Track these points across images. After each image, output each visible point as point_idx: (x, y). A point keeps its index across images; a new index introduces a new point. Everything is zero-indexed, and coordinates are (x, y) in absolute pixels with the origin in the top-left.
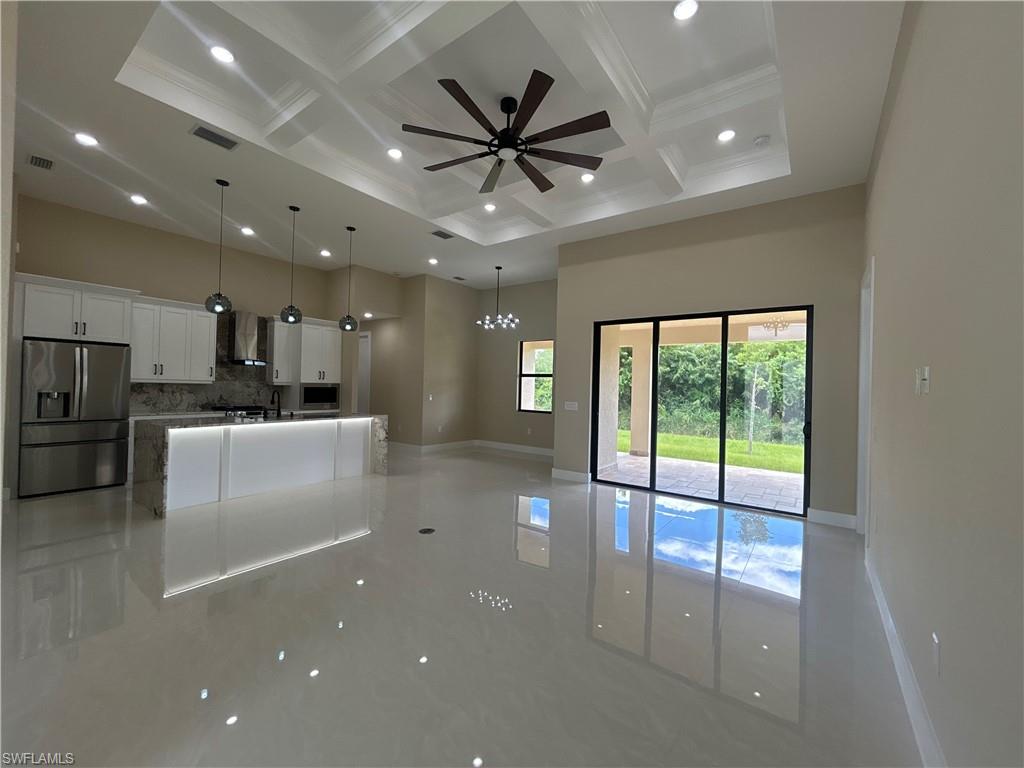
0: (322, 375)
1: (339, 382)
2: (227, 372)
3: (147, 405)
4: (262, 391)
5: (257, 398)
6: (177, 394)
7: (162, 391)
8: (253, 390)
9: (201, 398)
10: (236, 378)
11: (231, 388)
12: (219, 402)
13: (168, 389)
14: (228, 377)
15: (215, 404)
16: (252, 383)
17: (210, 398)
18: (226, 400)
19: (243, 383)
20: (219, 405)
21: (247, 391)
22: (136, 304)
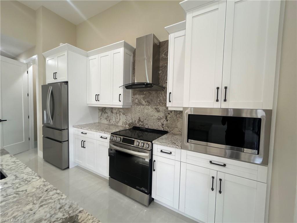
0: (222, 93)
2: (143, 98)
3: (107, 121)
4: (169, 116)
5: (165, 123)
6: (118, 115)
7: (112, 112)
8: (161, 115)
9: (129, 118)
10: (149, 103)
11: (146, 111)
12: (138, 122)
13: (114, 111)
14: (144, 103)
15: (136, 124)
16: (161, 108)
17: (133, 119)
18: (143, 122)
19: (154, 107)
20: (138, 125)
21: (157, 115)
22: (90, 58)
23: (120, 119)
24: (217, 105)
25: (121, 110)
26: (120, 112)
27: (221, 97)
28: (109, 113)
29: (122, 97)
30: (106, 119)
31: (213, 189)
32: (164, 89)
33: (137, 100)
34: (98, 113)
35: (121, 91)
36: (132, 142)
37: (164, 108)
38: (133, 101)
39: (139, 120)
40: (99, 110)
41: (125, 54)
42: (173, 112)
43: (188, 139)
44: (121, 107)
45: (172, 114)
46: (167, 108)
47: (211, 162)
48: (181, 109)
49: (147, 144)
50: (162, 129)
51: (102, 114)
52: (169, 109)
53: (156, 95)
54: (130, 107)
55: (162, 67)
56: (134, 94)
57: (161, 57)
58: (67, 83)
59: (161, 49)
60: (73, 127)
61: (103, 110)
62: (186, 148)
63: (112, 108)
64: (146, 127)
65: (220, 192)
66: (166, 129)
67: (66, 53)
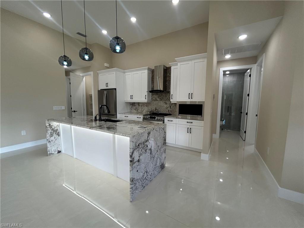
0: (191, 95)
1: (204, 101)
2: (158, 97)
3: (136, 110)
4: (172, 106)
5: (170, 110)
6: (143, 107)
7: (139, 105)
8: (168, 105)
9: (150, 108)
10: (161, 100)
11: (159, 104)
12: (155, 110)
13: (140, 105)
14: (158, 99)
15: (154, 111)
16: (168, 102)
17: (152, 109)
18: (158, 110)
19: (164, 102)
20: (155, 112)
21: (165, 106)
22: (126, 74)
23: (144, 109)
24: (189, 100)
25: (145, 104)
26: (144, 105)
27: (190, 97)
28: (137, 106)
29: (147, 96)
30: (135, 109)
31: (188, 132)
32: (169, 92)
33: (154, 98)
34: (130, 106)
35: (146, 94)
36: (155, 118)
37: (169, 102)
38: (152, 99)
39: (156, 109)
40: (130, 104)
41: (148, 73)
42: (174, 104)
43: (179, 114)
44: (146, 102)
45: (173, 105)
46: (171, 102)
47: (187, 122)
48: (176, 102)
49: (161, 118)
50: (168, 113)
51: (132, 106)
52: (172, 102)
53: (165, 95)
54: (150, 102)
55: (168, 80)
56: (152, 95)
57: (167, 75)
58: (115, 89)
59: (168, 71)
60: (119, 113)
61: (133, 104)
62: (179, 118)
63: (139, 103)
64: (160, 112)
65: (190, 133)
66: (170, 113)
67: (115, 73)
